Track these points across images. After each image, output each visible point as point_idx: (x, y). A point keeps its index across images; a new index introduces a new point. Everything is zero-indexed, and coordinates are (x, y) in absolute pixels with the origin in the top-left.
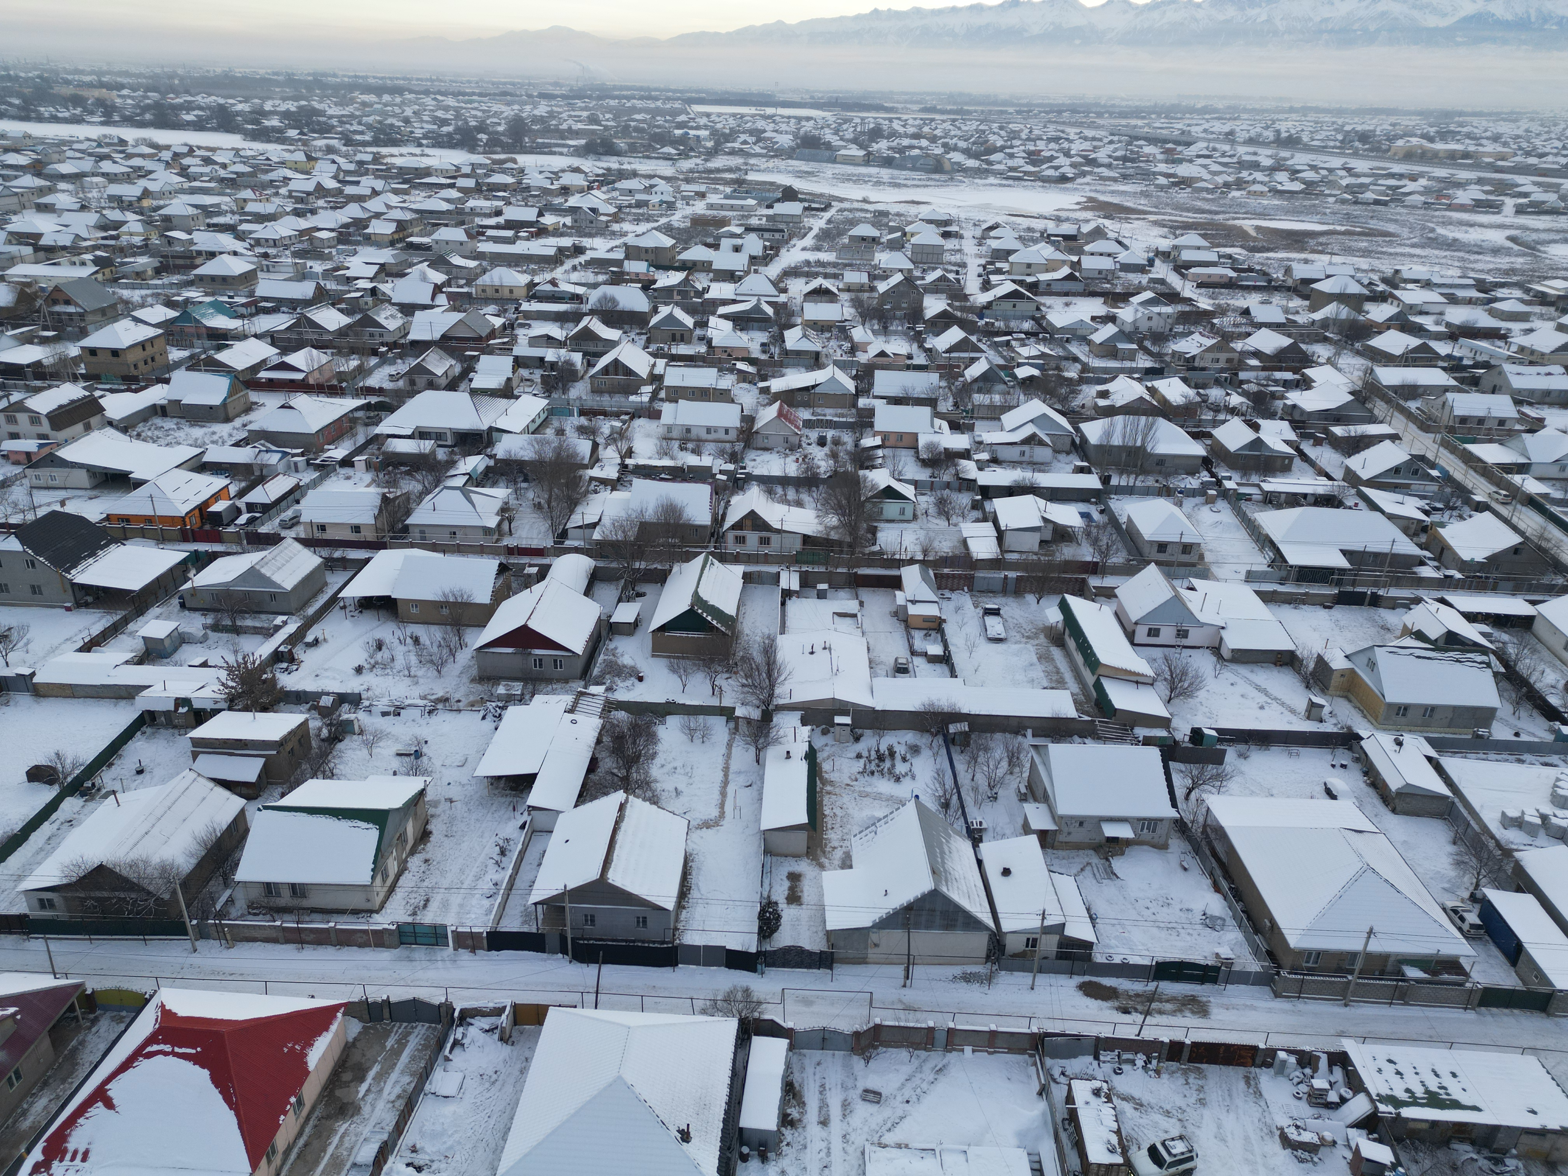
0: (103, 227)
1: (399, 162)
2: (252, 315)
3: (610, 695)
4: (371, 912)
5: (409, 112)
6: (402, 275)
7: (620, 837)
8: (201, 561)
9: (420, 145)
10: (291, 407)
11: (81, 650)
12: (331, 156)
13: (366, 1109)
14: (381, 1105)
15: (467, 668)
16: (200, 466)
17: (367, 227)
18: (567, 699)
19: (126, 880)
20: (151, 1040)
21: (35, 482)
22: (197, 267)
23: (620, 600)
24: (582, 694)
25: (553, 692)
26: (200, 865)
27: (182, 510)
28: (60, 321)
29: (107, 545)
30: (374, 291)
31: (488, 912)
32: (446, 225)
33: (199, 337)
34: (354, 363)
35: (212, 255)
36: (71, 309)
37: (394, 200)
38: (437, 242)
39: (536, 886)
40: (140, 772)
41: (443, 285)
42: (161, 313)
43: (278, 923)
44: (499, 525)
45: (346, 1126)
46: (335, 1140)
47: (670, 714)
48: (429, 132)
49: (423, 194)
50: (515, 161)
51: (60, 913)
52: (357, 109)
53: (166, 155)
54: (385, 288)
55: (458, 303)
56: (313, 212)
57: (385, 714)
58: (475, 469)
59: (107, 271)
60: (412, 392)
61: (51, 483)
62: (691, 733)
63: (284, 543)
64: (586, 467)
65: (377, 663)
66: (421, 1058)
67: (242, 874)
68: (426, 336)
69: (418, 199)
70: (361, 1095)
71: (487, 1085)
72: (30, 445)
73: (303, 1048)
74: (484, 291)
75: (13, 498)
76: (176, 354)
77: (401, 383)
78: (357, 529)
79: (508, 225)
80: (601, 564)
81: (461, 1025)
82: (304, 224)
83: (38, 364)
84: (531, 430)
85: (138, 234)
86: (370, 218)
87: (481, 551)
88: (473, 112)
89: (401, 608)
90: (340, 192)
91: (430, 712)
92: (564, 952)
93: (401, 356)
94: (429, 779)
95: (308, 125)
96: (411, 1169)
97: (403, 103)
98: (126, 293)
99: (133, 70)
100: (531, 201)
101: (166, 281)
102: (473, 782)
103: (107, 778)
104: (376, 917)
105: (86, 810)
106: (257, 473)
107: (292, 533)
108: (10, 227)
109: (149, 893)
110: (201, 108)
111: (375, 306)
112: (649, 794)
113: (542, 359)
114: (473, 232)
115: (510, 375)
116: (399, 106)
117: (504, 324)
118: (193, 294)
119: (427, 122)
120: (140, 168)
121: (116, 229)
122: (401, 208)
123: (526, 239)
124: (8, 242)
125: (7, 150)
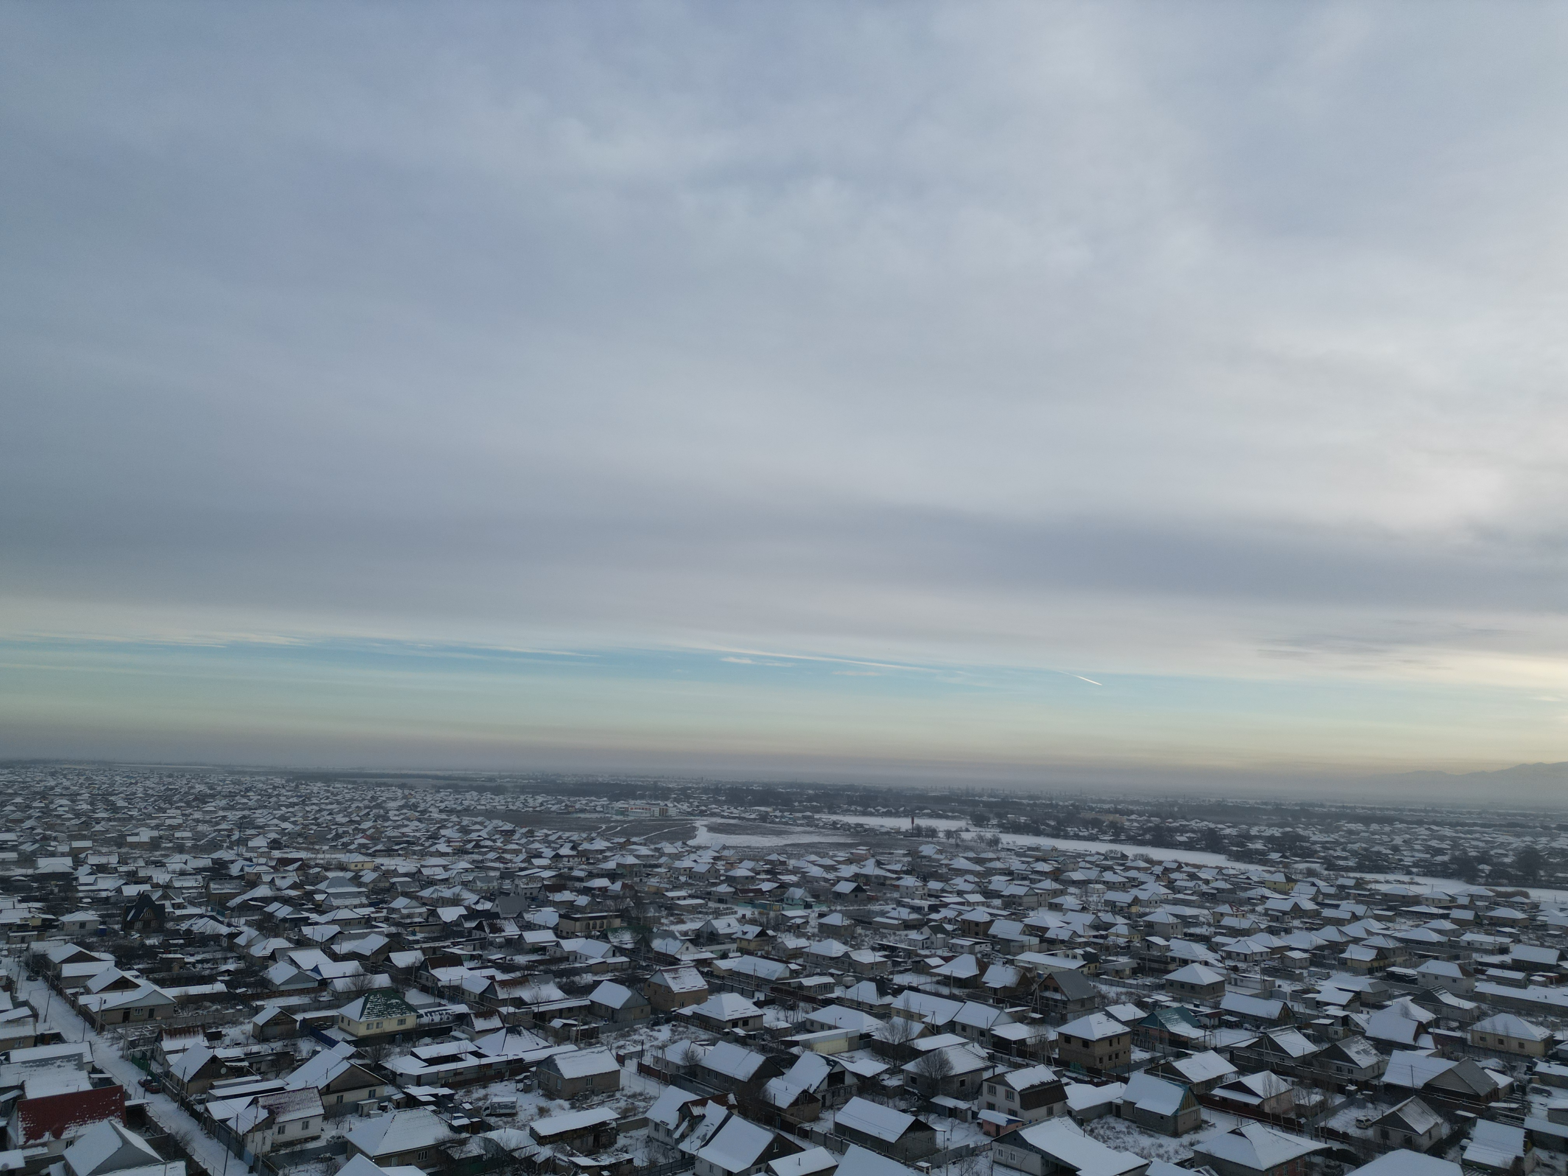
0: (1096, 927)
1: (1384, 888)
2: (1214, 1027)
5: (1398, 840)
6: (1380, 1007)
9: (1409, 873)
10: (1242, 1135)
12: (1311, 879)
17: (1343, 951)
21: (998, 1157)
22: (1170, 972)
28: (1047, 1005)
30: (1345, 1020)
32: (1436, 958)
33: (1161, 1041)
34: (1316, 1098)
35: (1185, 962)
36: (1058, 996)
37: (1376, 926)
38: (1424, 975)
41: (1429, 1024)
42: (1129, 1012)
48: (1421, 860)
49: (1411, 923)
50: (1526, 895)
52: (1342, 837)
53: (1158, 870)
54: (1360, 1018)
55: (1449, 1049)
56: (1288, 931)
59: (1092, 966)
60: (1383, 1147)
61: (1010, 1162)
68: (1405, 1082)
69: (1404, 927)
72: (1000, 1118)
74: (1482, 1039)
76: (1138, 1055)
77: (1370, 1133)
79: (1517, 965)
82: (1277, 942)
83: (1023, 1042)
85: (1122, 936)
86: (1347, 943)
88: (1474, 843)
90: (1317, 914)
93: (1373, 1100)
95: (1290, 849)
97: (1393, 832)
98: (1104, 988)
100: (1549, 941)
101: (1140, 982)
108: (1027, 921)
110: (1193, 831)
111: (1346, 1036)
114: (1471, 969)
115: (1521, 1154)
116: (1388, 835)
117: (1511, 1085)
118: (1162, 997)
119: (1418, 851)
120: (1134, 879)
121: (1106, 929)
122: (1384, 935)
123: (1543, 985)
124: (1023, 933)
125: (1038, 860)
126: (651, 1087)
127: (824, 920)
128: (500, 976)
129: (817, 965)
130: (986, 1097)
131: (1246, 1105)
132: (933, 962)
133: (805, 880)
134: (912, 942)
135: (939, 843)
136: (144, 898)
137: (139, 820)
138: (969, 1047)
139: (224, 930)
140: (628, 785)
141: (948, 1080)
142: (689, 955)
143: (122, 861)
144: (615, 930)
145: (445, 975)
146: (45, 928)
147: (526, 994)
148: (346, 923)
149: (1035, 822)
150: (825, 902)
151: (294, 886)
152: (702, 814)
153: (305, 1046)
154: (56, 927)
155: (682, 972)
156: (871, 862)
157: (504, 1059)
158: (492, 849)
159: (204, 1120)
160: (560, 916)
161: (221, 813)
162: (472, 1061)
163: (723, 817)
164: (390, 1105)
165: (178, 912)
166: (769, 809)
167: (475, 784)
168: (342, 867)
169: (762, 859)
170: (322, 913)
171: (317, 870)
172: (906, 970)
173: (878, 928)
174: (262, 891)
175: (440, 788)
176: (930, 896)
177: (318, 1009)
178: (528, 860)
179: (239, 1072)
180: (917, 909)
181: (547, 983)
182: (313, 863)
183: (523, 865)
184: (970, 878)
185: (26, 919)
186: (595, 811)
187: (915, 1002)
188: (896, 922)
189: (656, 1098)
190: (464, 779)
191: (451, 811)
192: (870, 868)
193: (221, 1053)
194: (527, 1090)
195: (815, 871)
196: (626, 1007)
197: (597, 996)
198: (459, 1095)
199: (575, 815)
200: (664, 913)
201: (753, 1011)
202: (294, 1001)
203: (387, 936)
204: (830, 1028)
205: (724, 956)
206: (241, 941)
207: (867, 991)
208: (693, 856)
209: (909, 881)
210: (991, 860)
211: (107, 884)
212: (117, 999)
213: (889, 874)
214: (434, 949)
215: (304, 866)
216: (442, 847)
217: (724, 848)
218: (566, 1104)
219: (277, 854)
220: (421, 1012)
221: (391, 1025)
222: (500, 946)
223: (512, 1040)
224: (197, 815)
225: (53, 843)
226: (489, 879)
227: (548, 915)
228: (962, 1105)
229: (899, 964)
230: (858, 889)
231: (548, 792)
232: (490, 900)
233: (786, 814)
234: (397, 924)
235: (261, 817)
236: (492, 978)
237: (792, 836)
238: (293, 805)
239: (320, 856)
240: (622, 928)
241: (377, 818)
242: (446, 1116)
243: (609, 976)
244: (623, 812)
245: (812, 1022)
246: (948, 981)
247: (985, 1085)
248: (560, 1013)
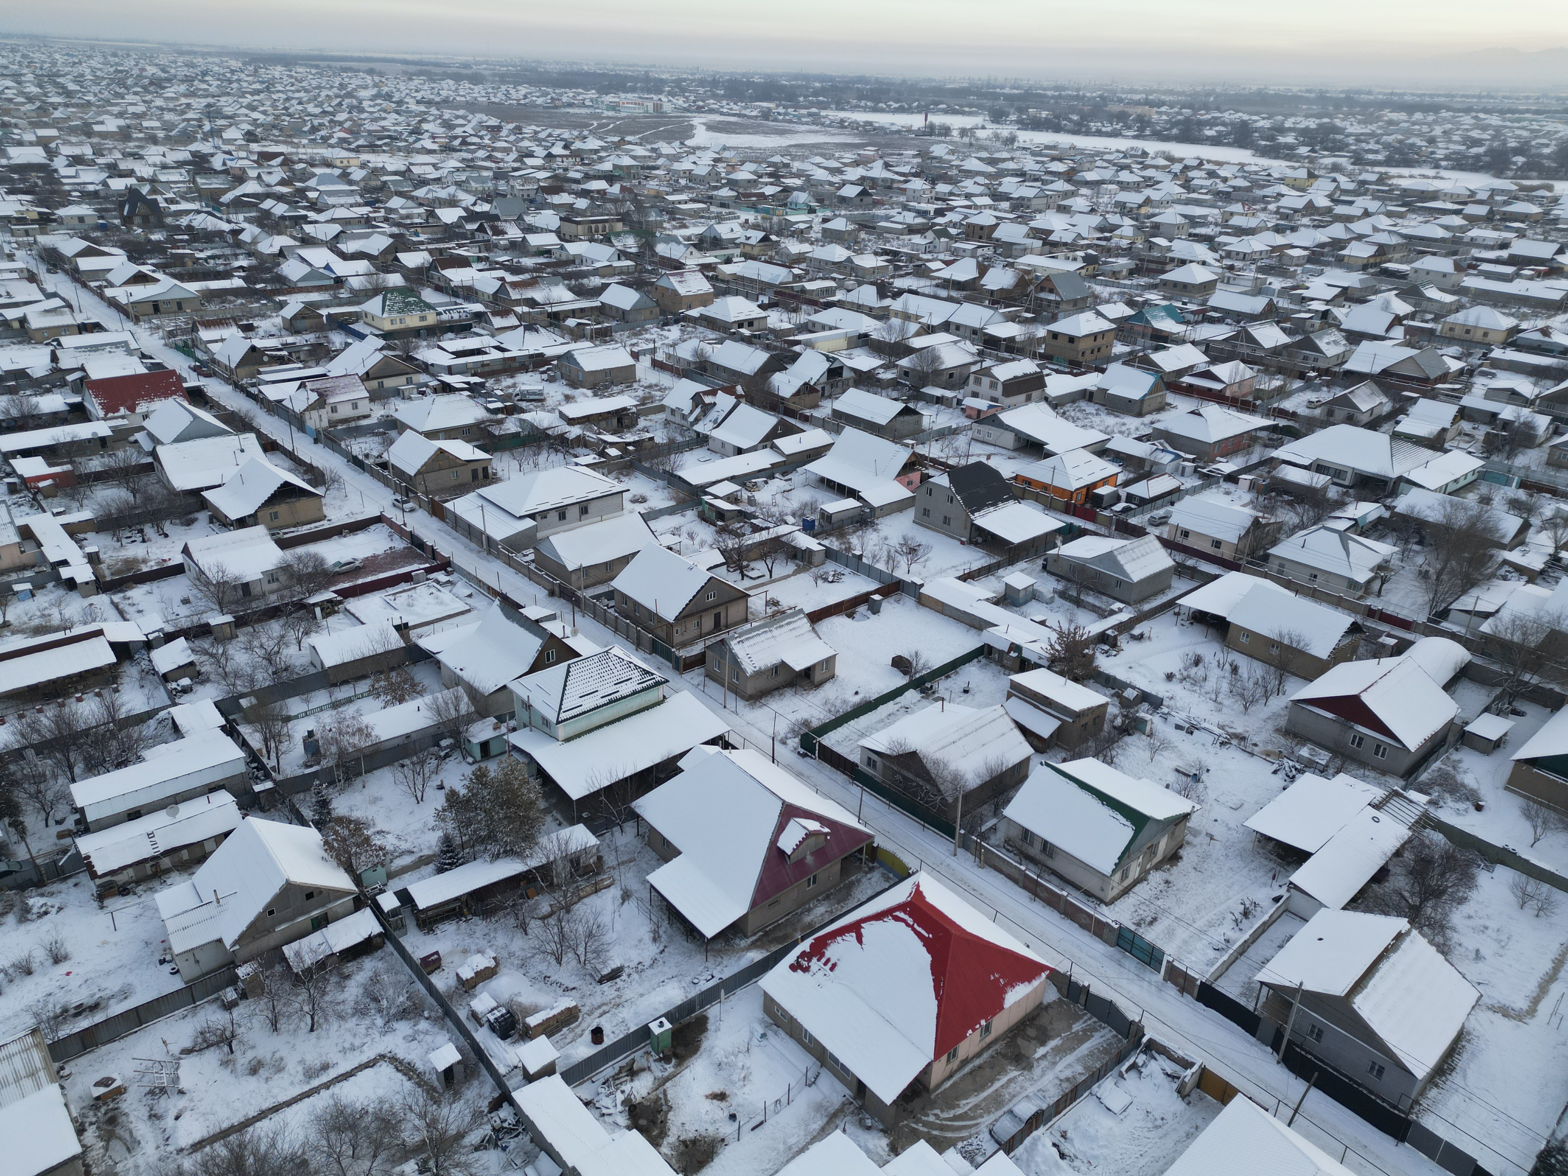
0: (1101, 229)
1: (1405, 183)
2: (1197, 323)
3: (1432, 810)
4: (1101, 901)
5: (1438, 131)
6: (1362, 301)
7: (1385, 967)
8: (1070, 534)
9: (1437, 167)
10: (1199, 415)
11: (959, 578)
12: (1333, 175)
13: (1037, 1071)
14: (1050, 1076)
15: (1275, 716)
16: (1102, 451)
17: (1344, 248)
18: (1378, 793)
19: (927, 772)
20: (901, 907)
21: (976, 435)
22: (1165, 272)
23: (1487, 710)
24: (1397, 794)
25: (1364, 778)
26: (983, 787)
27: (1074, 485)
28: (1040, 306)
29: (1007, 500)
30: (1325, 314)
31: (1210, 963)
32: (1434, 254)
33: (1143, 336)
34: (1277, 383)
35: (1183, 262)
36: (1052, 297)
37: (1384, 222)
38: (1416, 271)
39: (1268, 966)
40: (966, 691)
41: (1406, 317)
42: (1120, 310)
43: (1023, 868)
44: (1369, 582)
45: (1016, 1073)
46: (1004, 1080)
47: (1503, 863)
48: (1454, 153)
49: (1421, 219)
50: (1550, 188)
51: (876, 774)
52: (1380, 128)
53: (1177, 168)
54: (1339, 312)
55: (1416, 338)
56: (1294, 229)
57: (1178, 727)
58: (1365, 516)
59: (1091, 267)
60: (1325, 423)
61: (987, 439)
62: (1524, 897)
63: (1147, 538)
64: (1504, 547)
65: (1188, 677)
66: (1099, 1059)
67: (1010, 811)
68: (1364, 368)
69: (1413, 223)
70: (1037, 1055)
71: (1150, 1125)
72: (982, 404)
73: (1006, 985)
74: (1451, 329)
75: (956, 444)
76: (1119, 348)
77: (1317, 412)
78: (1217, 544)
79: (1513, 260)
80: (1478, 661)
81: (1145, 1053)
82: (1280, 240)
83: (1012, 339)
84: (1449, 490)
85: (1126, 238)
86: (1349, 241)
87: (1337, 602)
88: (1518, 132)
89: (1231, 632)
90: (1329, 210)
91: (1222, 744)
92: (1276, 1048)
93: (1329, 385)
94: (1197, 807)
95: (1321, 142)
96: (1055, 1150)
97: (1435, 122)
98: (1098, 289)
99: (1179, 89)
100: (1554, 235)
101: (1135, 282)
102: (1241, 830)
103: (943, 686)
104: (1104, 909)
105: (920, 705)
106: (1147, 469)
107: (1156, 531)
108: (1033, 224)
109: (939, 791)
110: (1224, 124)
111: (1321, 328)
112: (1439, 939)
113: (1494, 415)
114: (1464, 264)
115: (1448, 425)
116: (1429, 125)
117: (1462, 369)
118: (1153, 296)
119: (1455, 142)
120: (1150, 178)
121: (1111, 231)
122: (1390, 232)
123: (1531, 278)
124: (1028, 236)
125: (1053, 159)
126: (665, 379)
127: (828, 225)
128: (509, 278)
129: (820, 270)
130: (971, 386)
131: (1210, 390)
132: (933, 265)
133: (810, 184)
134: (915, 246)
135: (952, 143)
136: (133, 194)
137: (98, 107)
138: (961, 344)
139: (226, 227)
140: (617, 75)
141: (938, 373)
142: (693, 260)
143: (98, 152)
144: (618, 235)
145: (457, 276)
146: (45, 221)
147: (538, 295)
148: (345, 222)
149: (1057, 117)
150: (829, 206)
151: (283, 183)
152: (699, 110)
153: (337, 339)
154: (55, 221)
155: (687, 276)
156: (879, 163)
157: (526, 353)
158: (481, 147)
159: (260, 399)
160: (561, 219)
161: (184, 100)
162: (496, 355)
163: (722, 114)
164: (428, 391)
165: (174, 208)
166: (771, 105)
167: (449, 71)
168: (327, 164)
169: (765, 161)
170: (319, 211)
171: (302, 165)
172: (907, 274)
173: (880, 233)
174: (251, 187)
175: (412, 74)
176: (937, 199)
177: (340, 305)
178: (519, 159)
179: (281, 360)
180: (923, 213)
181: (557, 284)
182: (295, 158)
183: (516, 165)
184: (981, 180)
185: (22, 212)
186: (583, 105)
187: (913, 304)
188: (900, 226)
189: (670, 389)
190: (437, 65)
191: (429, 103)
192: (877, 171)
193: (259, 343)
194: (551, 380)
195: (820, 175)
196: (636, 309)
197: (607, 297)
198: (490, 383)
199: (563, 110)
200: (666, 217)
201: (757, 313)
202: (315, 297)
203: (391, 236)
204: (831, 328)
205: (728, 261)
206: (245, 237)
207: (867, 295)
208: (692, 158)
209: (917, 184)
210: (1004, 160)
211: (91, 177)
212: (141, 292)
213: (897, 177)
214: (441, 251)
215: (287, 162)
216: (428, 144)
217: (725, 148)
218: (589, 393)
219: (255, 147)
220: (440, 309)
221: (413, 320)
222: (505, 249)
223: (530, 336)
224: (159, 102)
225: (16, 131)
226: (483, 180)
227: (548, 218)
228: (949, 394)
229: (900, 268)
230: (863, 193)
231: (530, 83)
232: (488, 202)
233: (790, 110)
234: (399, 225)
235: (227, 105)
236: (502, 279)
237: (797, 136)
238: (257, 92)
239: (301, 150)
240: (625, 232)
241: (351, 109)
242: (481, 400)
243: (617, 279)
244: (614, 107)
245: (814, 324)
246: (947, 284)
247: (972, 378)
248: (573, 313)
